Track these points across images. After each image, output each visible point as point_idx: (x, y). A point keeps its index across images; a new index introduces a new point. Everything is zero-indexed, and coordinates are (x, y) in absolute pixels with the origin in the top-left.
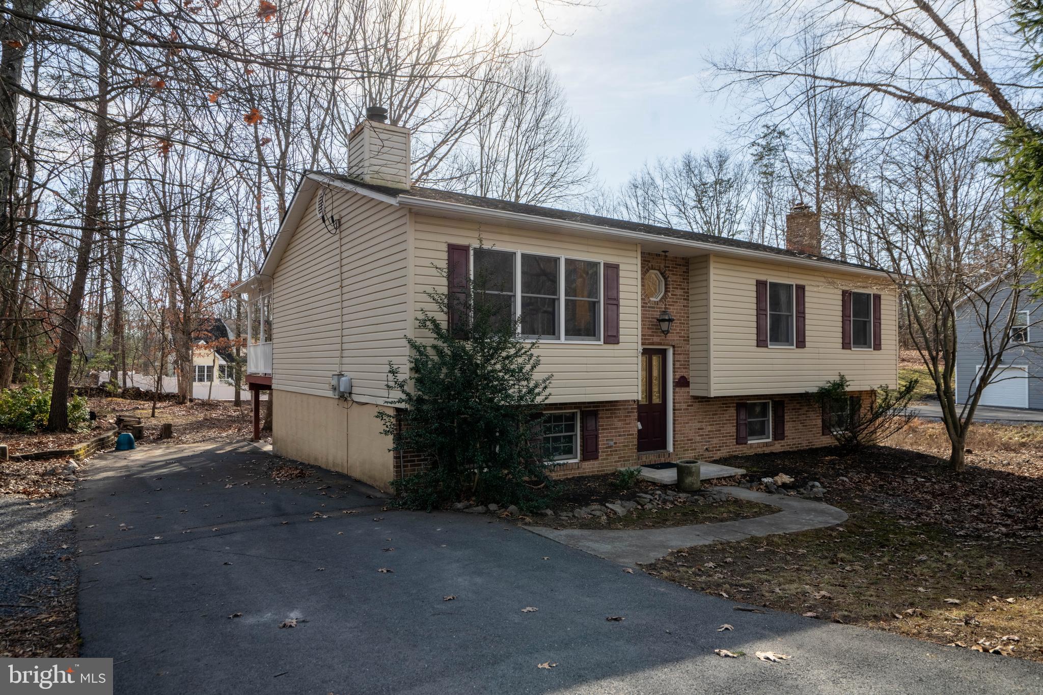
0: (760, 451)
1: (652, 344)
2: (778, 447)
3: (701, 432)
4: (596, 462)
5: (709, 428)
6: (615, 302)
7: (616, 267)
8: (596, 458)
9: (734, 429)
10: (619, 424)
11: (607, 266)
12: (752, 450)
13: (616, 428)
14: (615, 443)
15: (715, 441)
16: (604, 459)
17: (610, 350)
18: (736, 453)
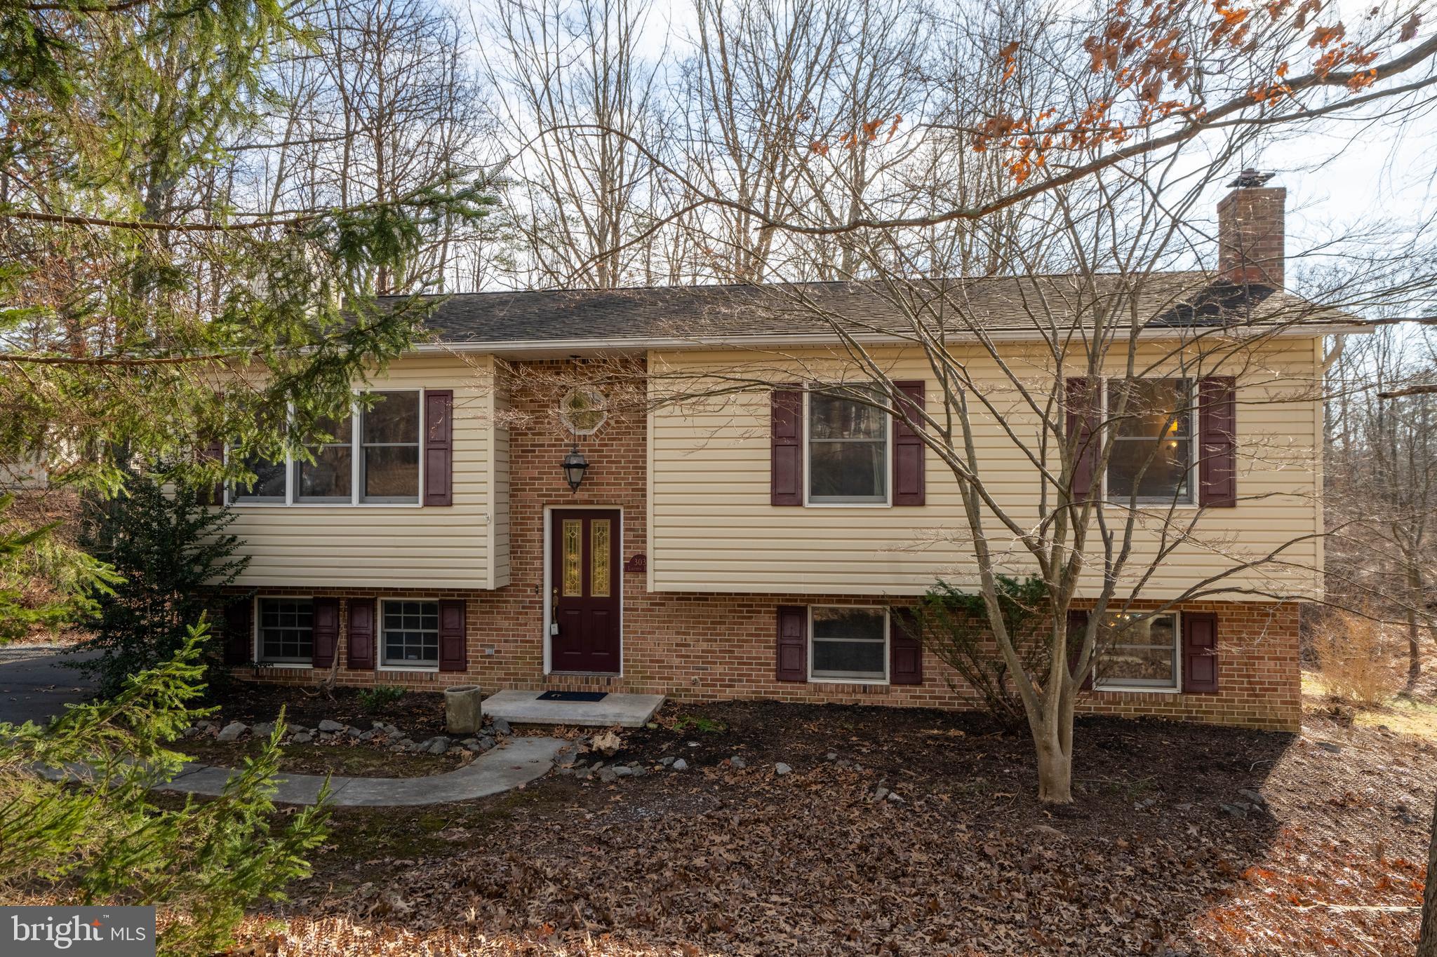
0: (845, 699)
1: (575, 502)
2: (902, 697)
3: (684, 651)
4: (464, 676)
5: (705, 646)
6: (442, 446)
7: (447, 395)
8: (464, 670)
9: (771, 653)
10: (505, 624)
11: (430, 395)
12: (822, 696)
13: (501, 629)
14: (497, 652)
15: (719, 669)
16: (478, 673)
17: (437, 515)
18: (776, 697)
